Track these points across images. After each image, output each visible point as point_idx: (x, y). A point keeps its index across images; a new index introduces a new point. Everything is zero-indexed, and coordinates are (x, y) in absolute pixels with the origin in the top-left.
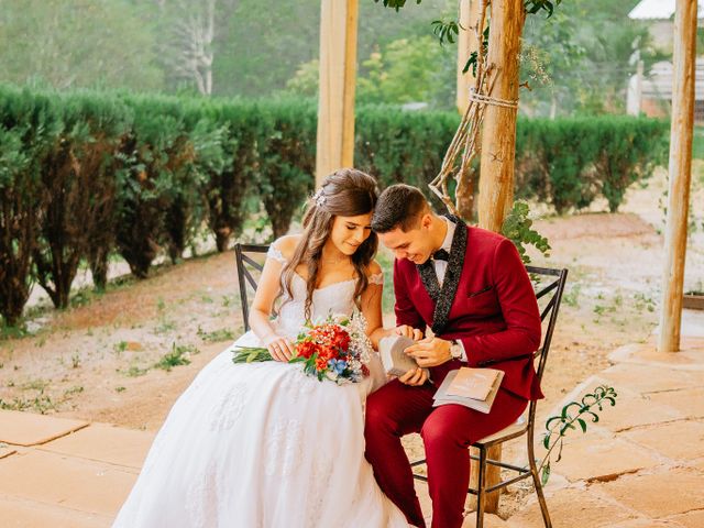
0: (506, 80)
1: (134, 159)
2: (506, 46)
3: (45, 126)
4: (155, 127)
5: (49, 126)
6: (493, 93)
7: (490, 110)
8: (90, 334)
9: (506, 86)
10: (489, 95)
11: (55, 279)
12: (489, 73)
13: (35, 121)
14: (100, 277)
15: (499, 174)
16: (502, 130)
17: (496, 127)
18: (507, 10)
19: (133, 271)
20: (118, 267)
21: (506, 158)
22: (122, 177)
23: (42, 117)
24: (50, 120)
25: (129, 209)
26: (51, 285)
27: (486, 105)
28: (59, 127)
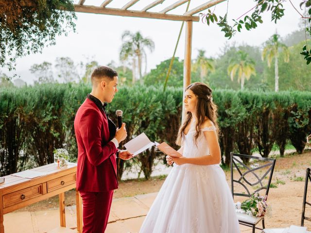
1: (297, 114)
3: (256, 104)
4: (303, 103)
5: (258, 104)
8: (261, 172)
11: (264, 152)
13: (253, 103)
14: (282, 152)
19: (297, 151)
20: (290, 150)
22: (290, 120)
23: (255, 102)
24: (258, 102)
25: (295, 130)
26: (262, 153)
28: (261, 104)
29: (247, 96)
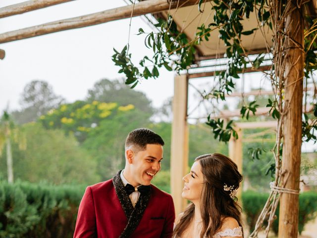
0: (294, 179)
2: (293, 160)
3: (48, 203)
5: (50, 202)
6: (286, 186)
7: (284, 196)
9: (293, 182)
10: (284, 187)
12: (283, 175)
13: (43, 200)
15: (290, 231)
16: (291, 207)
17: (288, 205)
18: (294, 140)
21: (294, 222)
23: (46, 199)
24: (50, 200)
27: (282, 193)
28: (54, 203)
29: (32, 192)
